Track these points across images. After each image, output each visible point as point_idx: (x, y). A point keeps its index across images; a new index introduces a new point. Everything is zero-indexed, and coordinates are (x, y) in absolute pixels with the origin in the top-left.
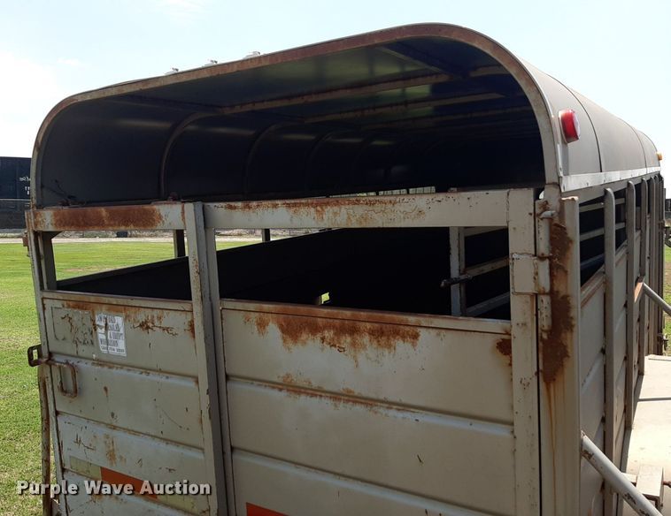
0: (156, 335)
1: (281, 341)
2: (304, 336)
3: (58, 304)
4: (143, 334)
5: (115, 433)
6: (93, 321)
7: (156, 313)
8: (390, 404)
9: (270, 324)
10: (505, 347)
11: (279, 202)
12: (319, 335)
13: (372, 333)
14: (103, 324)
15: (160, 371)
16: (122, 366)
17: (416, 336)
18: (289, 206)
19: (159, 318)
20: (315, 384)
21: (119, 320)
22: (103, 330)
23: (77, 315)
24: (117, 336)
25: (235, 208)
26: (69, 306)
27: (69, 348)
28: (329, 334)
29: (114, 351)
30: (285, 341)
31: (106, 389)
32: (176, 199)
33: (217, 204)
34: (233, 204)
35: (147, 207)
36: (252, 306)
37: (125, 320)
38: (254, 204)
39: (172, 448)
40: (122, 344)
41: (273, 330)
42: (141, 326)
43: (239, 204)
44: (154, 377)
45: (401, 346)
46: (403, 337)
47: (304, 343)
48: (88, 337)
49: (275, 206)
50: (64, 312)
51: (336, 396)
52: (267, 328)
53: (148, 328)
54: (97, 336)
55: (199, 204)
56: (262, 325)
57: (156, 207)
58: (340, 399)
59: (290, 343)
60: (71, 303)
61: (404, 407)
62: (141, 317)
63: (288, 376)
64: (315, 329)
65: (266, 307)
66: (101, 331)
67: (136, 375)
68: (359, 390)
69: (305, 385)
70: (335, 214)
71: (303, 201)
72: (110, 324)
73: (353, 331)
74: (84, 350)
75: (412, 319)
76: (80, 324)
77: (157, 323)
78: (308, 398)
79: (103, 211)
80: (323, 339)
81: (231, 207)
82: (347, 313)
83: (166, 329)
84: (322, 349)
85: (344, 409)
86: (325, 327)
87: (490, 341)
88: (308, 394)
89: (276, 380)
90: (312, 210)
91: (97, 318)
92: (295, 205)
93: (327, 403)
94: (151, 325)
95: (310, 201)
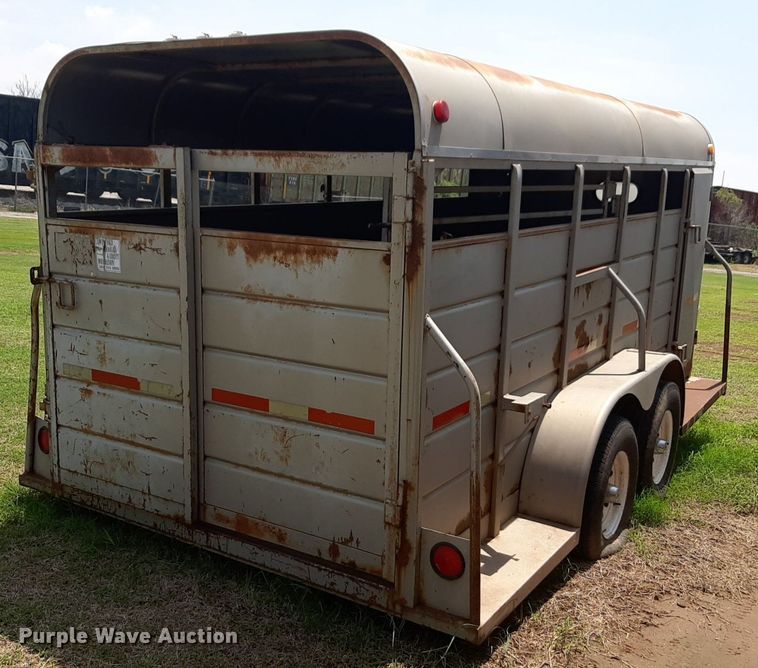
0: (147, 254)
1: (245, 260)
2: (262, 256)
3: (62, 230)
4: (136, 253)
5: (106, 339)
6: (93, 244)
7: (148, 237)
8: (317, 304)
9: (238, 247)
10: (387, 260)
11: (249, 152)
12: (272, 255)
13: (308, 252)
14: (101, 246)
15: (149, 284)
16: (116, 282)
17: (336, 254)
18: (256, 155)
19: (151, 241)
20: (268, 293)
21: (116, 243)
22: (102, 251)
23: (78, 239)
24: (113, 257)
25: (215, 154)
26: (71, 231)
27: (69, 268)
28: (279, 254)
29: (110, 269)
30: (247, 259)
31: (101, 302)
32: (169, 144)
33: (202, 150)
34: (214, 151)
35: (145, 149)
36: (225, 233)
37: (121, 243)
38: (230, 152)
39: (155, 348)
40: (117, 263)
41: (240, 252)
42: (135, 247)
43: (219, 151)
44: (144, 290)
45: (326, 261)
46: (328, 255)
47: (262, 261)
48: (88, 258)
49: (246, 154)
50: (65, 237)
51: (282, 301)
52: (236, 250)
53: (141, 249)
54: (95, 257)
55: (188, 149)
56: (231, 248)
57: (153, 149)
58: (284, 303)
59: (252, 262)
60: (73, 229)
61: (327, 305)
62: (136, 240)
63: (249, 286)
64: (269, 251)
65: (236, 233)
66: (99, 253)
67: (128, 289)
68: (298, 295)
69: (261, 293)
70: (288, 163)
71: (266, 152)
72: (108, 246)
73: (296, 251)
74: (82, 270)
75: (334, 242)
76: (81, 247)
77: (148, 245)
78: (263, 303)
79: (107, 150)
80: (275, 258)
81: (212, 153)
82: (293, 238)
83: (157, 250)
84: (274, 265)
85: (288, 310)
86: (278, 249)
87: (380, 256)
88: (262, 300)
89: (239, 290)
90: (272, 159)
91: (96, 241)
92: (260, 154)
93: (275, 307)
94: (143, 247)
95: (271, 152)
